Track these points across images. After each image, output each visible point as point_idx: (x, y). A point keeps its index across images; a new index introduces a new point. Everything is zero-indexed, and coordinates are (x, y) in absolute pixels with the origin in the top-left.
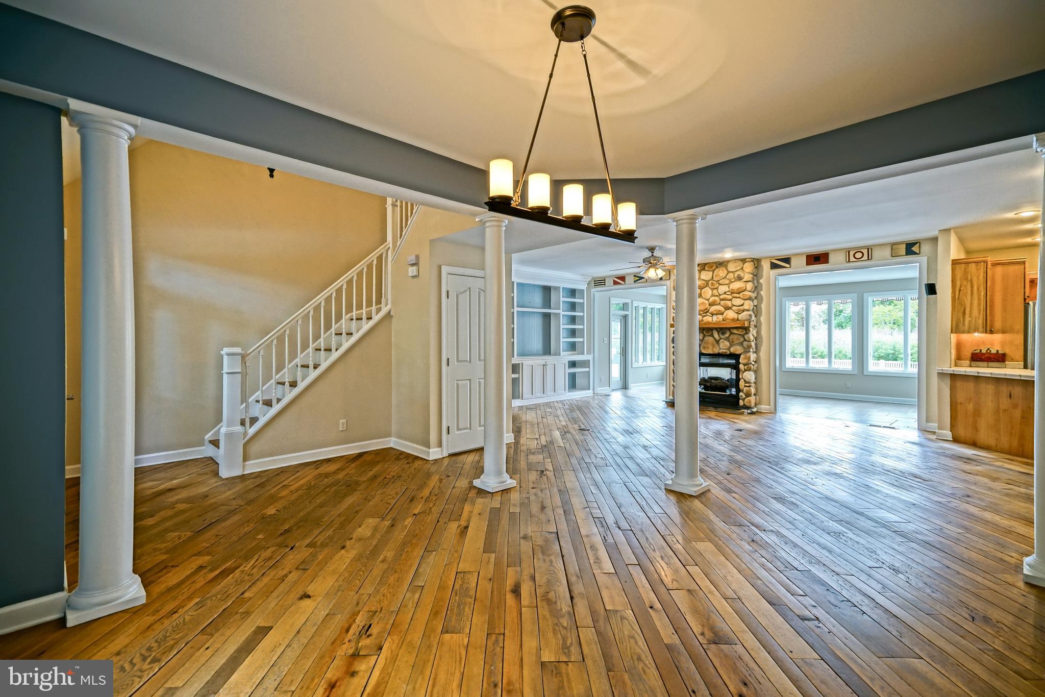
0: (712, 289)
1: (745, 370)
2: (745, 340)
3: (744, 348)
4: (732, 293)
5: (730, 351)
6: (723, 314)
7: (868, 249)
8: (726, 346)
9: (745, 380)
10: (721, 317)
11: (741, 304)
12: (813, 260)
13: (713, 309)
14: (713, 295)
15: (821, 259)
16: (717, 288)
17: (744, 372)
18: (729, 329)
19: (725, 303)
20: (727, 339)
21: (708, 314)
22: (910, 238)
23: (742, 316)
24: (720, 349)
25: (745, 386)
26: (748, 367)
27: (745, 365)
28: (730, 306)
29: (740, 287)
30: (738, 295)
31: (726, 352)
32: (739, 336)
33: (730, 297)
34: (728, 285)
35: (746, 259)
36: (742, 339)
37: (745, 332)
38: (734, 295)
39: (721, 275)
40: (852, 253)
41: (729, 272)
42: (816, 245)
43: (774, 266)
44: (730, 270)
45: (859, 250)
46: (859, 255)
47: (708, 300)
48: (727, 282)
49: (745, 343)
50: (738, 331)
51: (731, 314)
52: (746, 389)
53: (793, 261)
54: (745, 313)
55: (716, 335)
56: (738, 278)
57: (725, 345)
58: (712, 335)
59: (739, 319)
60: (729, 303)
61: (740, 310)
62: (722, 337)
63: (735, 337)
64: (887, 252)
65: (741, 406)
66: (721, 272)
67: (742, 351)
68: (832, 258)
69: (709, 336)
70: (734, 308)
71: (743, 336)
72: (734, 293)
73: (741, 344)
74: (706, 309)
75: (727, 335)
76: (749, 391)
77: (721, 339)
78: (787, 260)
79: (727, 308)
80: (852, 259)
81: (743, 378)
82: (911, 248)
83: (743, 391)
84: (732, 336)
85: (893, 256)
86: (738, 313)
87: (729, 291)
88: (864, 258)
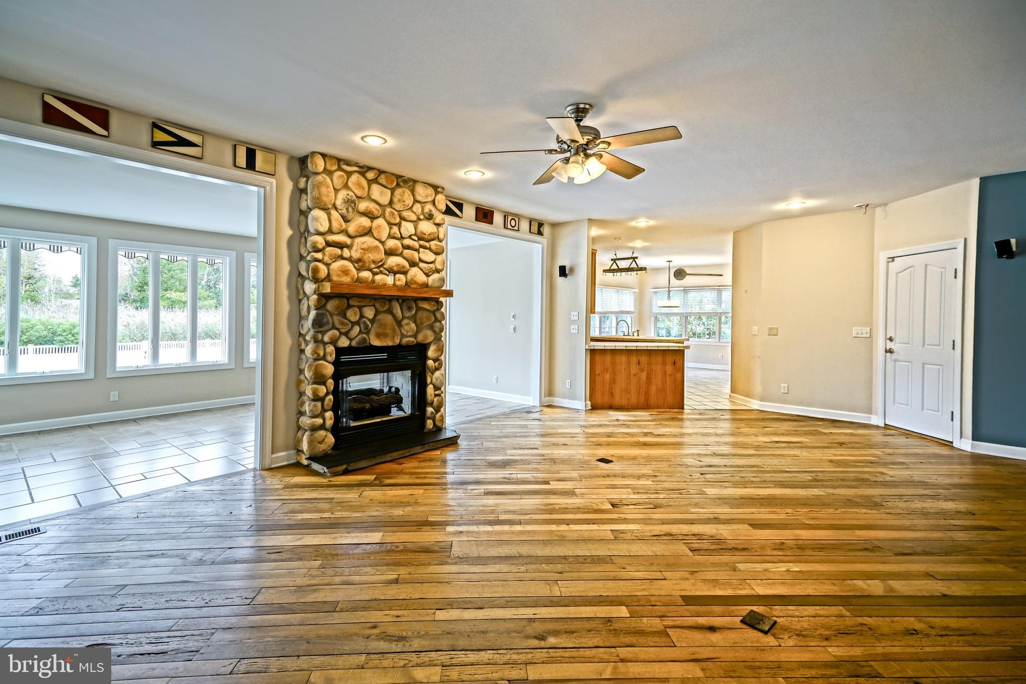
0: (390, 224)
1: (436, 369)
2: (436, 319)
3: (434, 332)
4: (420, 239)
5: (414, 339)
6: (405, 273)
7: (519, 219)
8: (412, 331)
9: (434, 386)
10: (401, 279)
11: (433, 260)
13: (393, 261)
14: (391, 236)
16: (399, 225)
17: (433, 373)
18: (416, 300)
19: (411, 254)
20: (414, 319)
21: (382, 269)
22: (540, 218)
23: (434, 280)
24: (403, 336)
25: (436, 395)
26: (439, 364)
27: (435, 360)
28: (417, 260)
29: (431, 231)
30: (427, 244)
31: (410, 343)
32: (429, 313)
33: (416, 245)
34: (415, 224)
35: (438, 187)
36: (433, 319)
37: (436, 307)
38: (422, 243)
39: (407, 203)
40: (509, 219)
41: (416, 201)
44: (419, 198)
46: (513, 223)
47: (383, 243)
48: (414, 218)
49: (436, 326)
50: (428, 304)
51: (418, 276)
52: (437, 400)
54: (436, 276)
55: (398, 311)
56: (428, 215)
57: (410, 329)
58: (390, 312)
59: (430, 284)
60: (416, 256)
61: (431, 270)
62: (407, 314)
63: (425, 314)
65: (430, 431)
66: (404, 196)
67: (433, 338)
69: (384, 312)
70: (422, 265)
71: (434, 313)
72: (423, 240)
73: (432, 327)
74: (381, 261)
75: (414, 311)
76: (441, 402)
77: (404, 317)
79: (413, 264)
80: (509, 226)
81: (431, 383)
82: (538, 227)
83: (431, 404)
84: (420, 314)
85: (530, 232)
86: (427, 275)
87: (415, 234)
88: (516, 228)
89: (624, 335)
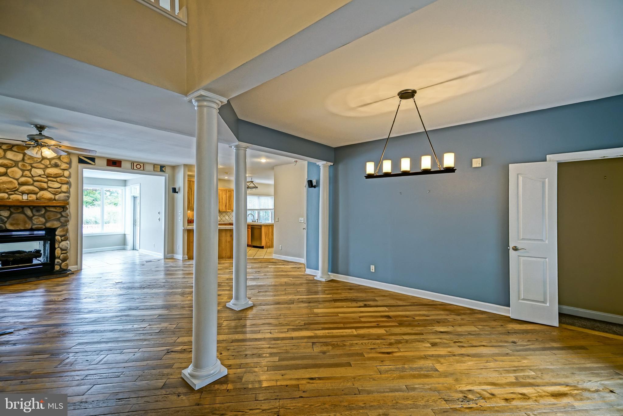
0: (23, 170)
1: (62, 241)
2: (62, 216)
3: (61, 222)
4: (47, 177)
5: (45, 226)
6: (36, 194)
7: (143, 164)
8: (42, 222)
9: (61, 249)
10: (33, 196)
11: (59, 187)
12: (112, 163)
13: (24, 188)
14: (23, 176)
15: (117, 164)
16: (30, 170)
17: (60, 243)
18: (45, 207)
19: (41, 184)
20: (43, 216)
21: (16, 192)
22: (163, 163)
23: (59, 197)
24: (34, 224)
25: (62, 253)
26: (65, 238)
27: (61, 236)
28: (46, 187)
29: (57, 172)
30: (54, 179)
31: (41, 227)
32: (55, 213)
33: (46, 180)
34: (44, 169)
36: (59, 216)
37: (62, 210)
38: (49, 178)
39: (35, 160)
40: (135, 164)
41: (44, 158)
42: (115, 154)
43: (81, 161)
45: (139, 163)
46: (138, 166)
47: (17, 179)
48: (42, 166)
49: (63, 219)
50: (56, 209)
51: (47, 195)
52: (63, 256)
53: (96, 160)
54: (63, 195)
55: (29, 213)
56: (55, 165)
57: (40, 221)
58: (22, 213)
59: (57, 199)
60: (45, 185)
61: (57, 192)
62: (37, 214)
63: (53, 213)
64: (151, 168)
65: (57, 271)
67: (59, 225)
68: (123, 164)
69: (18, 213)
70: (49, 189)
71: (60, 213)
72: (51, 177)
73: (58, 220)
74: (15, 188)
75: (43, 212)
76: (66, 257)
77: (34, 215)
78: (93, 159)
79: (42, 189)
80: (135, 168)
81: (59, 247)
82: (162, 168)
83: (59, 258)
84: (48, 214)
85: (154, 170)
86: (55, 194)
87: (44, 175)
88: (142, 168)
89: (252, 222)
